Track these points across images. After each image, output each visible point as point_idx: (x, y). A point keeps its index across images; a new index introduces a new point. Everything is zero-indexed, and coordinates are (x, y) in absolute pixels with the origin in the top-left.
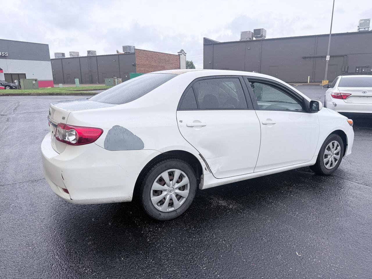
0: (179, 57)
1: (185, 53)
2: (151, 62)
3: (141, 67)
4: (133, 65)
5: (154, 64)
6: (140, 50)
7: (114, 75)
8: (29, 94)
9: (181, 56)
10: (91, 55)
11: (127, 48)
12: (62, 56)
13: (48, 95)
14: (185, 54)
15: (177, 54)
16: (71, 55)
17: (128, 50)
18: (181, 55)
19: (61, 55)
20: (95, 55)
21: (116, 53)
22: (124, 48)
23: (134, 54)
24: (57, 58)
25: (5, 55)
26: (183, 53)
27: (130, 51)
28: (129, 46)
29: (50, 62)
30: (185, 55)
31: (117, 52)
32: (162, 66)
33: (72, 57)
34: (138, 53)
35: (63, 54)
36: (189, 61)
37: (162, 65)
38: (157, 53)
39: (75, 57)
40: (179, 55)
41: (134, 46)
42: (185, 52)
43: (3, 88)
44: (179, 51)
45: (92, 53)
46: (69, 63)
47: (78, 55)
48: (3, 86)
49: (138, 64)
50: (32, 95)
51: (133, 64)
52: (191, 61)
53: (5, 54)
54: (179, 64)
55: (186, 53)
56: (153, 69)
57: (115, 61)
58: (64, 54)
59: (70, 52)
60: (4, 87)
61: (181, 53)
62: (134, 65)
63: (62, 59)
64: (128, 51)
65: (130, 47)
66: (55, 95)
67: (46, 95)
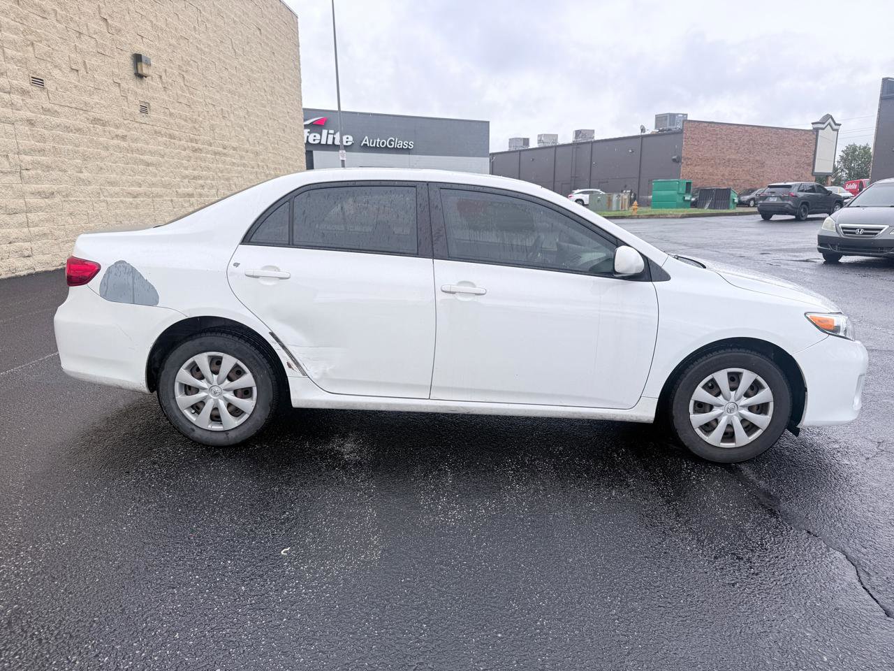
0: (814, 136)
1: (836, 124)
2: (724, 153)
3: (696, 165)
4: (674, 160)
5: (734, 157)
6: (698, 122)
7: (626, 186)
9: (820, 131)
10: (580, 140)
11: (666, 119)
12: (522, 145)
14: (835, 127)
15: (810, 127)
16: (540, 141)
17: (668, 124)
18: (823, 129)
19: (521, 143)
20: (589, 140)
21: (638, 133)
22: (660, 119)
23: (681, 132)
24: (512, 149)
25: (409, 147)
26: (829, 124)
27: (671, 127)
28: (671, 115)
29: (488, 159)
30: (837, 130)
31: (642, 130)
32: (757, 161)
33: (542, 145)
34: (692, 129)
35: (526, 141)
36: (858, 145)
37: (758, 158)
38: (746, 128)
39: (547, 145)
40: (816, 130)
41: (684, 115)
42: (837, 122)
44: (818, 120)
45: (584, 135)
46: (533, 160)
47: (556, 140)
49: (688, 158)
51: (674, 157)
52: (863, 144)
53: (409, 145)
54: (811, 155)
55: (840, 125)
56: (729, 169)
57: (633, 152)
58: (528, 139)
59: (539, 136)
61: (824, 123)
62: (677, 161)
63: (520, 151)
64: (668, 127)
65: (673, 116)
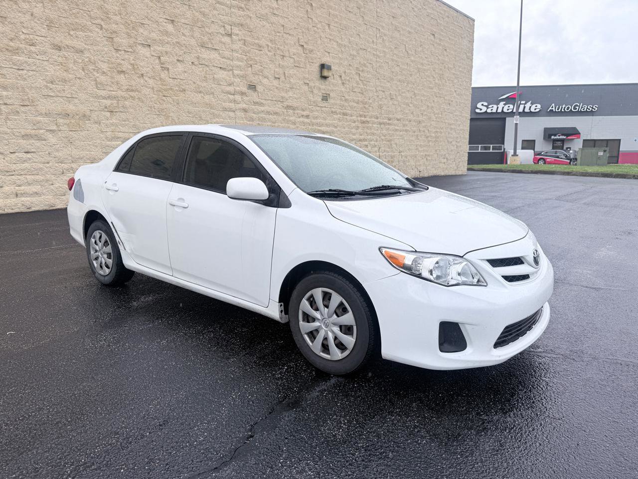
8: (568, 172)
13: (600, 177)
25: (593, 110)
43: (567, 162)
48: (568, 159)
50: (573, 175)
53: (592, 108)
60: (569, 161)
66: (612, 177)
67: (596, 176)
